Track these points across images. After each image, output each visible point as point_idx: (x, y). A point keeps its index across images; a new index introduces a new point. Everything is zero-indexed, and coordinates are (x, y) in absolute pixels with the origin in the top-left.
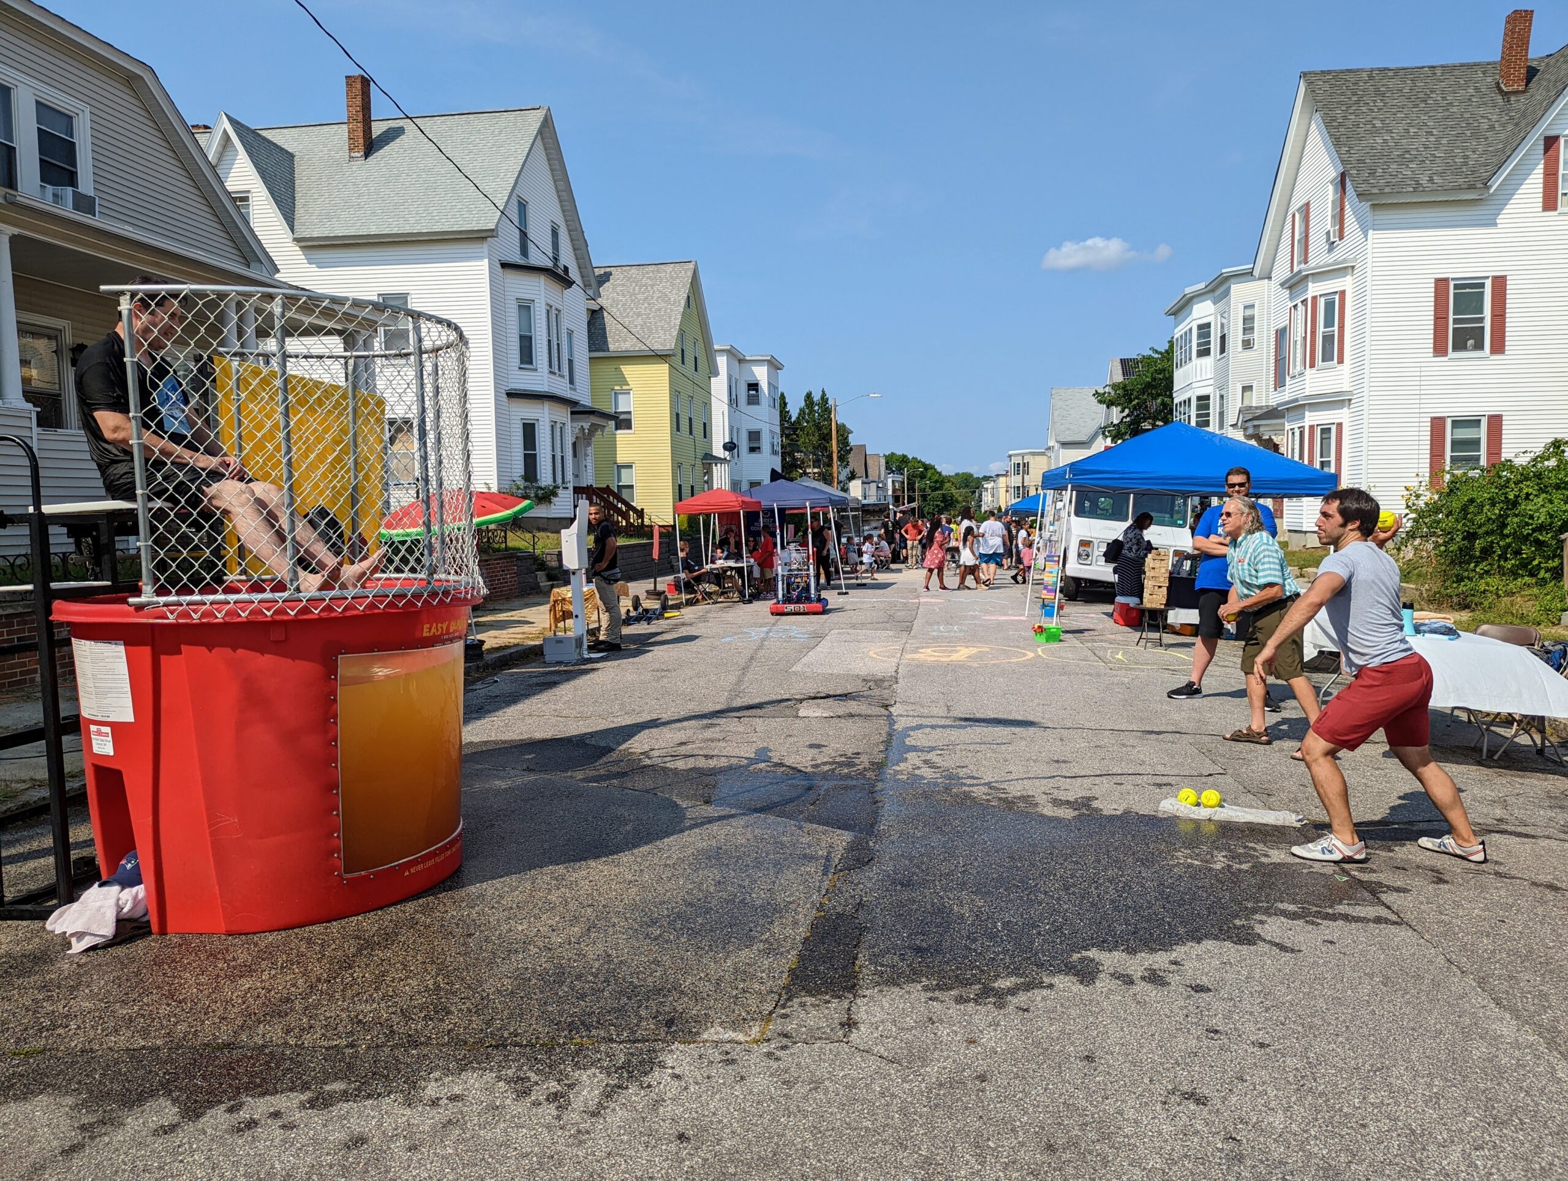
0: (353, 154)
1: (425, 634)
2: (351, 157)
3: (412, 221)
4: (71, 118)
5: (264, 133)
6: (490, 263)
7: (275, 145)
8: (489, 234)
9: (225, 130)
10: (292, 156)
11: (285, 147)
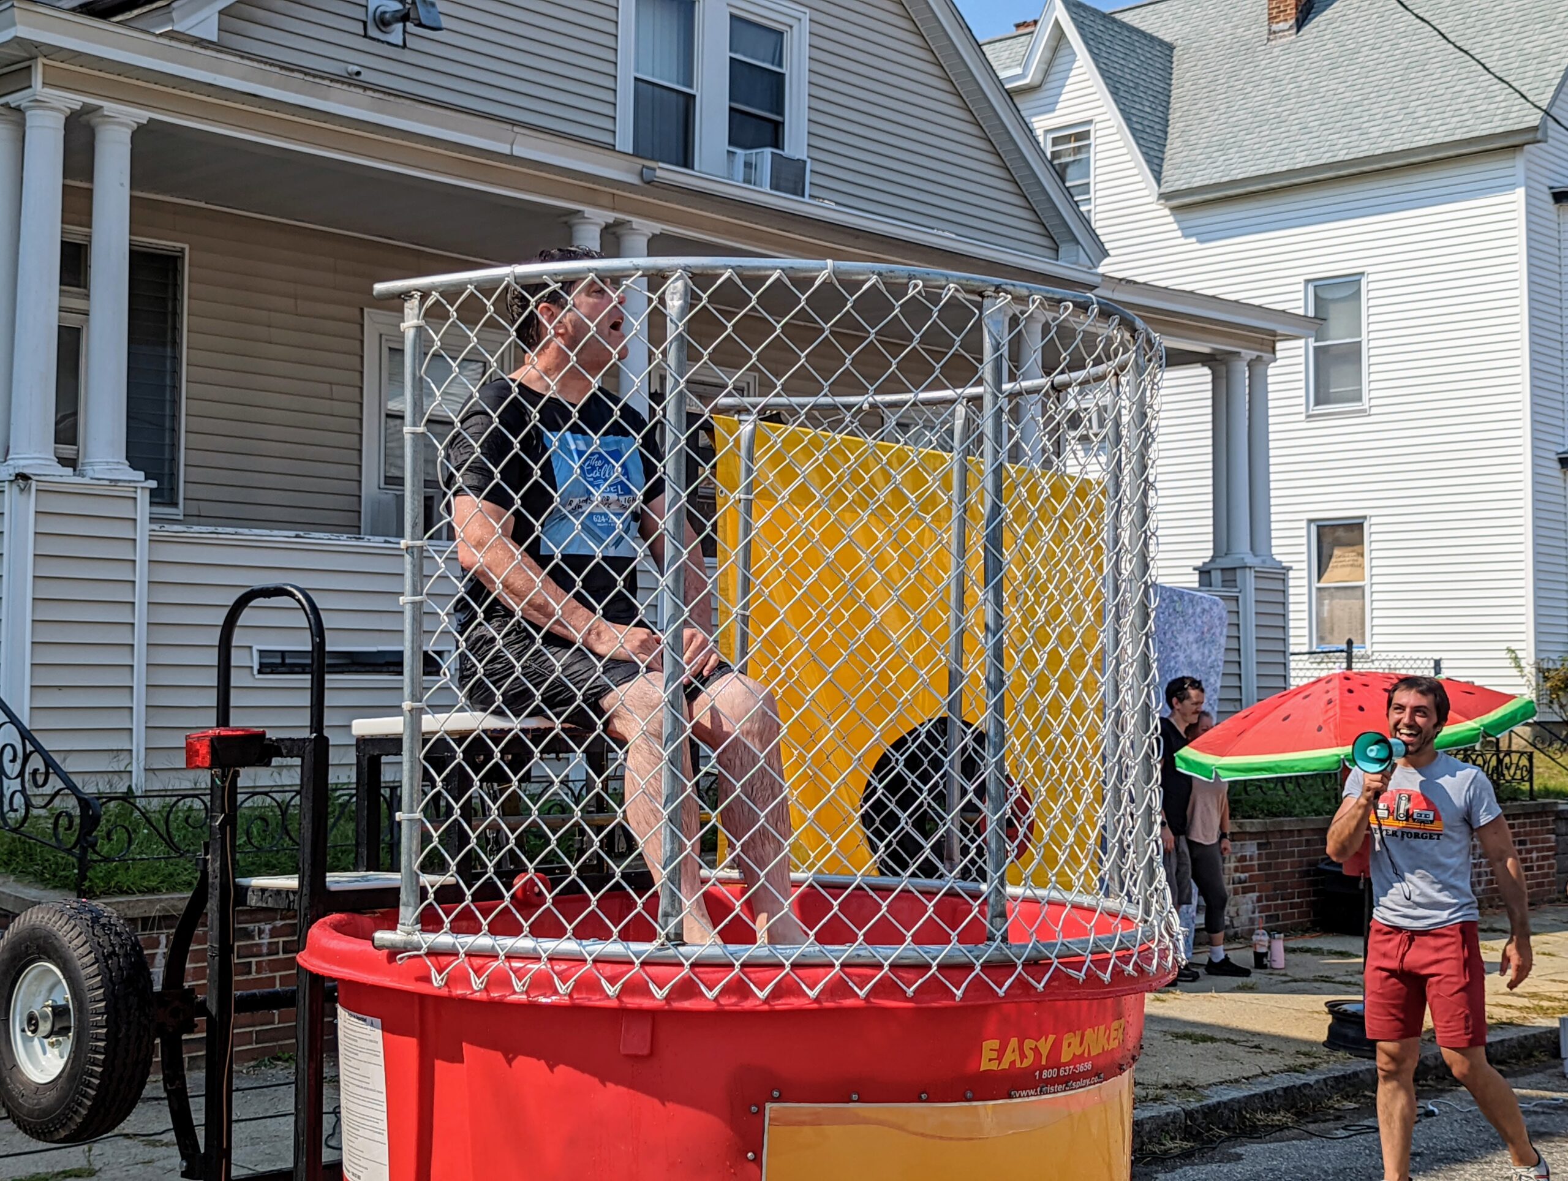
0: (1275, 27)
1: (985, 1066)
2: (1271, 32)
3: (1375, 132)
4: (781, 34)
5: (1127, 18)
6: (1528, 196)
7: (1143, 34)
8: (1529, 137)
9: (1057, 21)
10: (1171, 47)
11: (1160, 35)
